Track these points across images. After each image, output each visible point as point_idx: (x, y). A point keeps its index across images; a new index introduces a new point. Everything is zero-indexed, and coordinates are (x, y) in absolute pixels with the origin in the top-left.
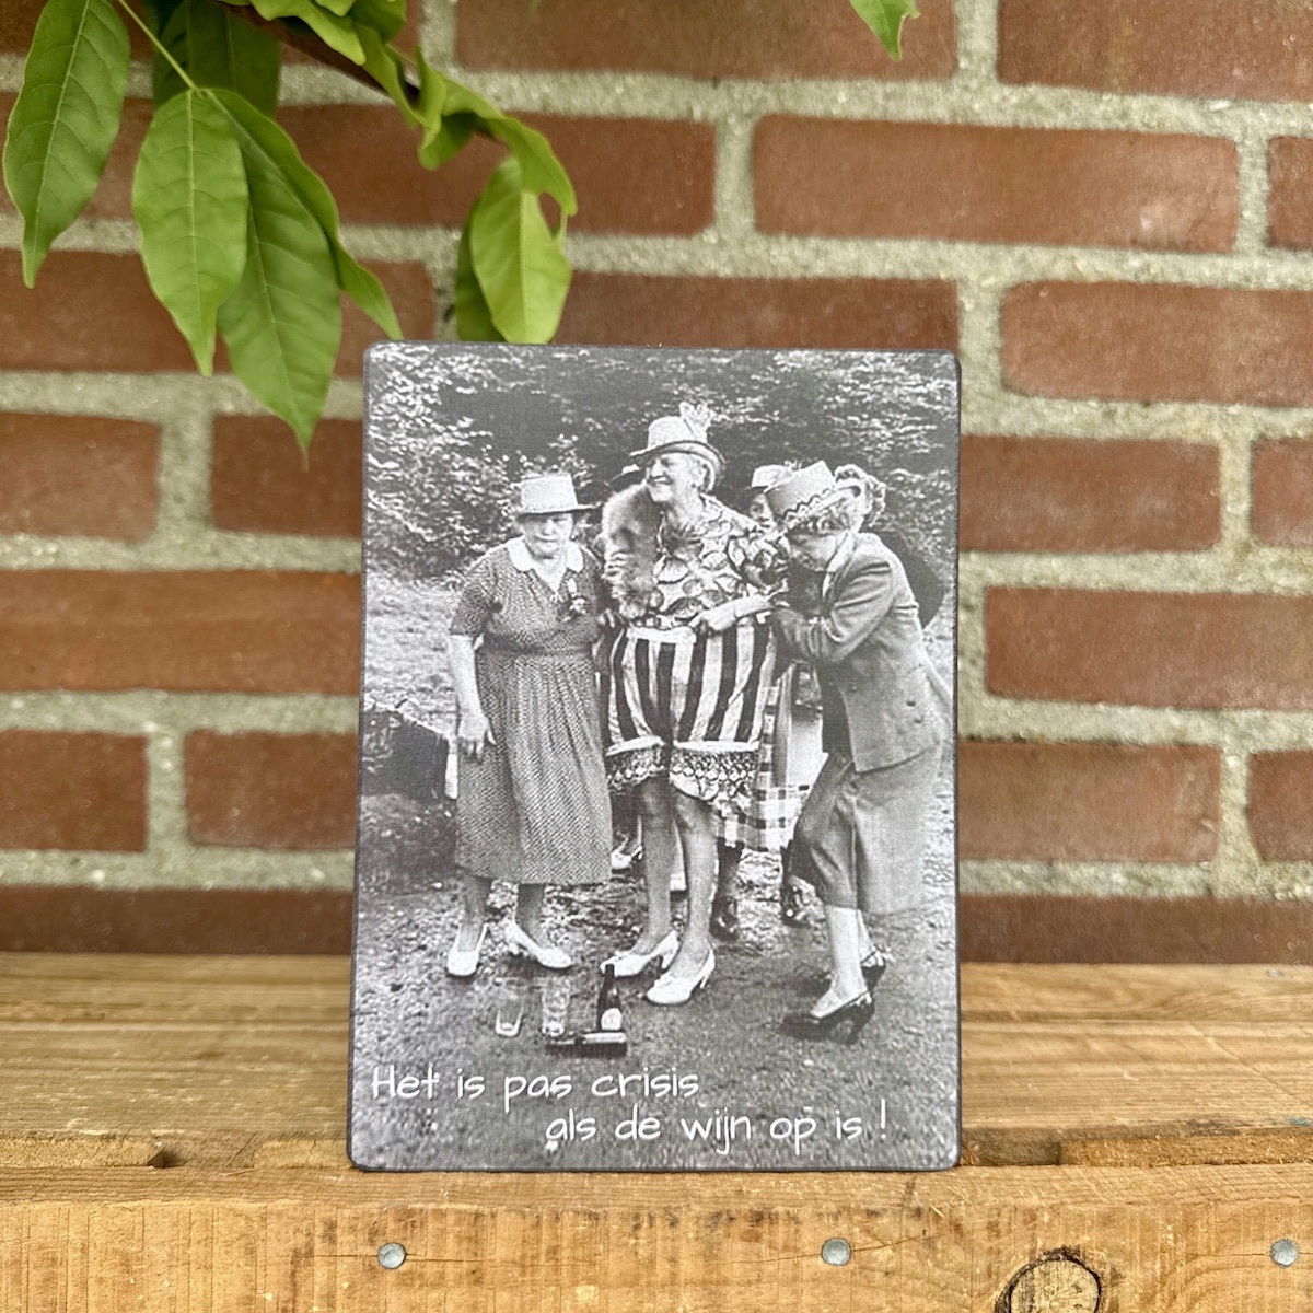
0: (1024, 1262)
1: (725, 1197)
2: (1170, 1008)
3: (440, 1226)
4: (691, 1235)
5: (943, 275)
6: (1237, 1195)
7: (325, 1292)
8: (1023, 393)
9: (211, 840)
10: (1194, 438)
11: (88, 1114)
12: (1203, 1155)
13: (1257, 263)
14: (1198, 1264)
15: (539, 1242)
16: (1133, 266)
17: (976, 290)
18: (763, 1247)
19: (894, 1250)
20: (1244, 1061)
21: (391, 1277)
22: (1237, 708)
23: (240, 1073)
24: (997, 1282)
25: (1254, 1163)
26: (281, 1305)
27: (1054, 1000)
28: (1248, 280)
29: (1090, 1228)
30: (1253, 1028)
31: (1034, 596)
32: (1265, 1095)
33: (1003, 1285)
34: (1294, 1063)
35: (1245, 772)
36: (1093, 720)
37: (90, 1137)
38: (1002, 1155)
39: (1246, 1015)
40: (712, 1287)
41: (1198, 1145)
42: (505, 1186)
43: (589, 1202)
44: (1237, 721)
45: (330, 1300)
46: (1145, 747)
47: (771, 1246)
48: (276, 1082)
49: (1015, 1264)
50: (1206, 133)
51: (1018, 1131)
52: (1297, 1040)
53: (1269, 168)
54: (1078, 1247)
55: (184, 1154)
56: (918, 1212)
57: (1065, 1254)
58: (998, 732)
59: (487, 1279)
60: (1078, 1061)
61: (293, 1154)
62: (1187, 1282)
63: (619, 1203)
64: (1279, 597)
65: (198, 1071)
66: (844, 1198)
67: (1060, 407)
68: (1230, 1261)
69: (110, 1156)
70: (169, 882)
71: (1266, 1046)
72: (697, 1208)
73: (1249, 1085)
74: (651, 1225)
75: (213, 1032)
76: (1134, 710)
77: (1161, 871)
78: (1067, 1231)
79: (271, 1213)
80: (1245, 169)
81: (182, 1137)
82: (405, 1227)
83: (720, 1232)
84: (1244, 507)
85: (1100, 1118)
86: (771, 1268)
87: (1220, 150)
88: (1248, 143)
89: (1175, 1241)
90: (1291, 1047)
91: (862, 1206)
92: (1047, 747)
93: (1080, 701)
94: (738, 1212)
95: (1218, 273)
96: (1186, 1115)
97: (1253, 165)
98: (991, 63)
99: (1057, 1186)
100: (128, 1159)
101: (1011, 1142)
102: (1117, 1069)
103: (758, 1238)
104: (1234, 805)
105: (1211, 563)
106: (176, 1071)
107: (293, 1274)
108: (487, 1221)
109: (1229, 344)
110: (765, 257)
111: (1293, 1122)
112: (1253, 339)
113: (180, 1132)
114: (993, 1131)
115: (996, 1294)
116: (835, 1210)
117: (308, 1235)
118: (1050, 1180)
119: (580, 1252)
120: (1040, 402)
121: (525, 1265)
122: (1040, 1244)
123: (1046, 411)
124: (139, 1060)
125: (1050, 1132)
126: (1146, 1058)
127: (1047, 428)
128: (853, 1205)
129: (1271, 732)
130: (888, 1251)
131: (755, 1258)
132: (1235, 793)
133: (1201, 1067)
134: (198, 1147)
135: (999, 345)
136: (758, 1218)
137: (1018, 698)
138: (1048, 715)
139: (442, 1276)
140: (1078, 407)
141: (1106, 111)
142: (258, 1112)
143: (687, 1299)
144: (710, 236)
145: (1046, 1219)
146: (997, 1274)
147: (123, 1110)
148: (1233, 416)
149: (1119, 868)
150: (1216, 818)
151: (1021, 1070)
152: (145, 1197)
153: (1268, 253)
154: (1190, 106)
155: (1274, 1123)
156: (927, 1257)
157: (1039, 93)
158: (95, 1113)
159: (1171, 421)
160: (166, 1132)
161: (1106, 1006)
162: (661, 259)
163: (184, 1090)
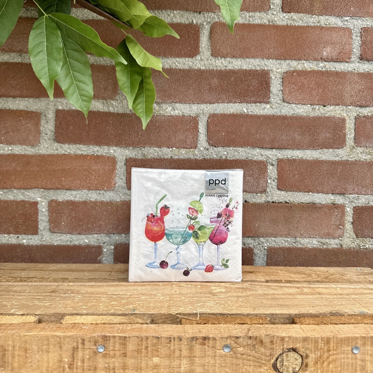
0: (281, 352)
1: (195, 333)
2: (327, 280)
3: (114, 340)
4: (186, 343)
5: (266, 69)
6: (342, 333)
7: (82, 359)
8: (288, 103)
9: (56, 231)
10: (338, 116)
11: (18, 308)
12: (333, 322)
13: (358, 64)
14: (331, 353)
15: (142, 345)
16: (322, 66)
17: (275, 73)
18: (206, 347)
19: (244, 348)
20: (347, 295)
21: (100, 355)
22: (350, 194)
23: (62, 297)
24: (273, 357)
25: (348, 324)
26: (70, 363)
27: (295, 277)
28: (354, 70)
29: (300, 342)
30: (350, 285)
31: (291, 162)
32: (353, 304)
33: (275, 358)
34: (362, 295)
35: (352, 212)
36: (308, 197)
37: (18, 315)
38: (276, 321)
39: (350, 282)
40: (191, 358)
41: (332, 319)
42: (133, 329)
43: (156, 334)
44: (350, 197)
45: (83, 361)
46: (324, 205)
47: (208, 346)
48: (72, 299)
49: (278, 352)
50: (343, 26)
51: (281, 314)
52: (363, 289)
53: (361, 37)
54: (296, 348)
55: (44, 319)
56: (250, 338)
57: (292, 349)
58: (281, 201)
59: (128, 355)
60: (300, 294)
61: (75, 319)
62: (328, 358)
63: (165, 334)
64: (363, 161)
65: (50, 296)
66: (229, 333)
67: (300, 107)
68: (340, 352)
69: (23, 320)
70: (45, 243)
71: (354, 290)
72: (188, 336)
73: (348, 301)
74: (174, 341)
75: (55, 285)
76: (320, 194)
77: (327, 241)
78: (293, 343)
79: (67, 337)
80: (354, 37)
81: (44, 315)
82: (105, 341)
83: (194, 342)
84: (353, 135)
85: (305, 311)
86: (208, 353)
87: (347, 31)
88: (355, 29)
89: (324, 346)
90: (361, 291)
91: (235, 336)
92: (295, 205)
93: (304, 192)
94: (199, 337)
95: (346, 68)
96: (330, 310)
97: (357, 36)
98: (280, 6)
99: (291, 330)
100: (28, 321)
101: (278, 317)
102: (311, 297)
103: (204, 344)
104: (349, 222)
105: (343, 152)
106: (44, 296)
107: (73, 354)
108: (128, 339)
109: (349, 88)
110: (214, 63)
111: (360, 312)
112: (356, 86)
113: (43, 313)
114: (274, 314)
115: (273, 361)
116: (227, 337)
117: (77, 343)
118: (289, 329)
119: (154, 348)
120: (294, 105)
121: (139, 351)
122: (285, 347)
123: (296, 108)
124: (34, 293)
125: (290, 315)
126: (319, 294)
127: (296, 113)
128: (232, 335)
129: (360, 201)
130: (242, 348)
131: (203, 350)
132: (349, 218)
133: (335, 296)
134: (48, 318)
135: (282, 89)
136: (205, 338)
137: (287, 191)
138: (295, 196)
139: (115, 355)
140: (305, 107)
141: (314, 20)
142: (66, 308)
143: (184, 361)
144: (198, 57)
145: (287, 340)
146: (273, 355)
147: (28, 307)
148: (350, 109)
149: (315, 239)
150: (343, 226)
151: (283, 297)
152: (32, 332)
153: (361, 61)
154: (338, 18)
155: (355, 313)
156: (253, 350)
157: (294, 15)
158: (20, 308)
159: (332, 111)
160: (39, 313)
161: (309, 279)
162: (184, 64)
163: (45, 301)
